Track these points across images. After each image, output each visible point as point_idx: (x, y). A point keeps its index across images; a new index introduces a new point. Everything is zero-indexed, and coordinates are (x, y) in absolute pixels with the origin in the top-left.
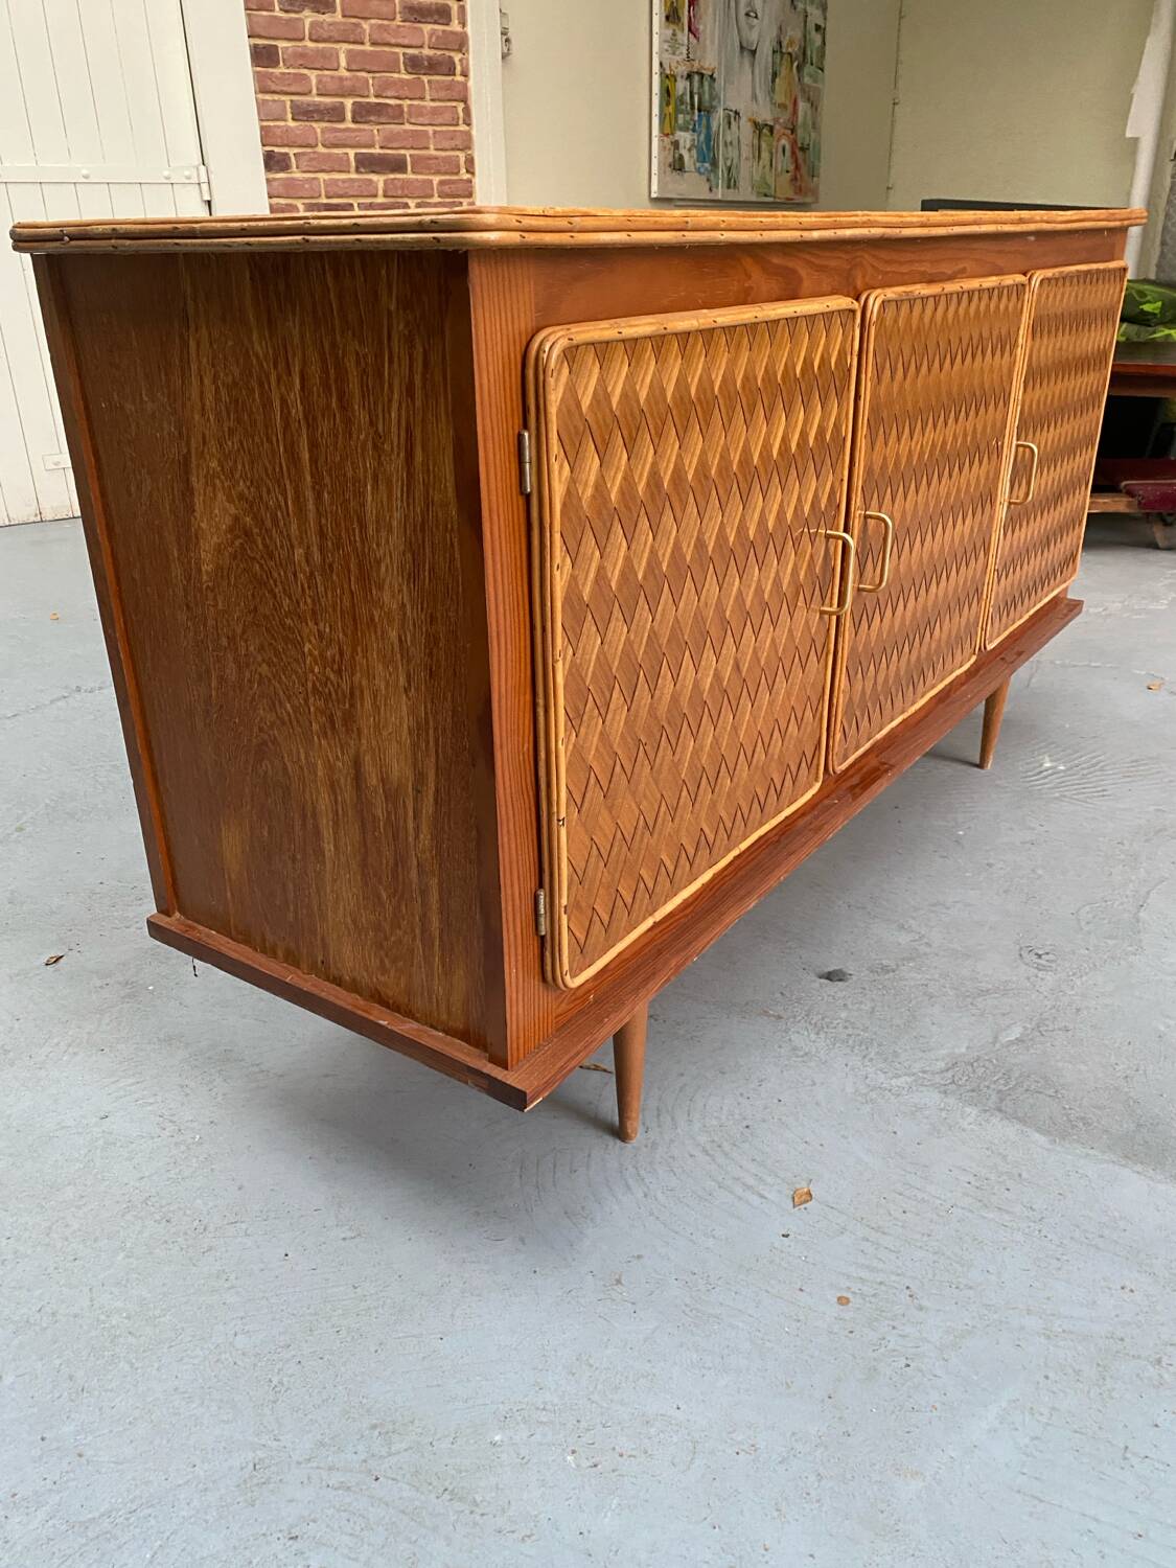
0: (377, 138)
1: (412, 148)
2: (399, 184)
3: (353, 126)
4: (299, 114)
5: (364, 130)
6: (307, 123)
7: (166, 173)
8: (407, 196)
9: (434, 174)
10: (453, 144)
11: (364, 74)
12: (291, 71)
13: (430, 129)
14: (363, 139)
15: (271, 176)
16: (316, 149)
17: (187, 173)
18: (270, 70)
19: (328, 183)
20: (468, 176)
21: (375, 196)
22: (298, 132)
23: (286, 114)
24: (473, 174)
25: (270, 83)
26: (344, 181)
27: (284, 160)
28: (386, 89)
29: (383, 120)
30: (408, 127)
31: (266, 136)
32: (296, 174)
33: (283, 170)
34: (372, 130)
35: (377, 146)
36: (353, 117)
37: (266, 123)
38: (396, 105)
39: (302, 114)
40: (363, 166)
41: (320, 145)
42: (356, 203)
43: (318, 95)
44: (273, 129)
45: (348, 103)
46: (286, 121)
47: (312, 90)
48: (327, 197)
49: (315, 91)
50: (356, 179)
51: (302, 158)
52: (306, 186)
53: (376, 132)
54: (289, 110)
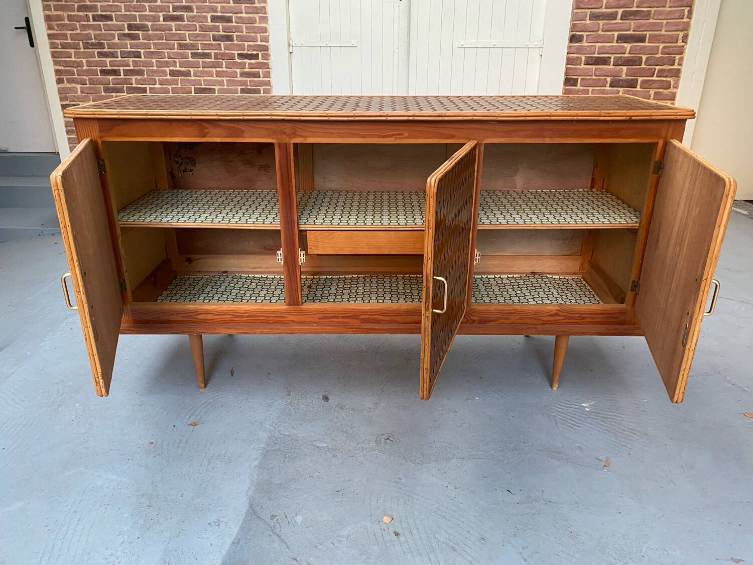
0: (632, 26)
1: (651, 31)
2: (638, 48)
3: (620, 21)
4: (592, 17)
5: (626, 23)
6: (597, 21)
7: (527, 44)
8: (642, 54)
9: (661, 43)
10: (676, 28)
13: (665, 22)
14: (626, 26)
15: (572, 44)
16: (598, 33)
17: (536, 43)
19: (599, 48)
20: (683, 44)
21: (624, 53)
22: (590, 25)
23: (586, 17)
24: (686, 43)
25: (581, 5)
26: (609, 47)
27: (580, 38)
28: (642, 3)
29: (637, 18)
31: (573, 27)
32: (585, 44)
33: (578, 42)
34: (630, 23)
35: (632, 30)
36: (621, 17)
37: (575, 22)
38: (647, 11)
39: (595, 17)
40: (621, 40)
41: (600, 31)
42: (612, 57)
43: (605, 8)
44: (578, 25)
45: (620, 11)
46: (585, 20)
47: (601, 7)
48: (598, 54)
49: (604, 7)
50: (615, 46)
51: (590, 37)
52: (588, 49)
53: (632, 24)
54: (588, 16)
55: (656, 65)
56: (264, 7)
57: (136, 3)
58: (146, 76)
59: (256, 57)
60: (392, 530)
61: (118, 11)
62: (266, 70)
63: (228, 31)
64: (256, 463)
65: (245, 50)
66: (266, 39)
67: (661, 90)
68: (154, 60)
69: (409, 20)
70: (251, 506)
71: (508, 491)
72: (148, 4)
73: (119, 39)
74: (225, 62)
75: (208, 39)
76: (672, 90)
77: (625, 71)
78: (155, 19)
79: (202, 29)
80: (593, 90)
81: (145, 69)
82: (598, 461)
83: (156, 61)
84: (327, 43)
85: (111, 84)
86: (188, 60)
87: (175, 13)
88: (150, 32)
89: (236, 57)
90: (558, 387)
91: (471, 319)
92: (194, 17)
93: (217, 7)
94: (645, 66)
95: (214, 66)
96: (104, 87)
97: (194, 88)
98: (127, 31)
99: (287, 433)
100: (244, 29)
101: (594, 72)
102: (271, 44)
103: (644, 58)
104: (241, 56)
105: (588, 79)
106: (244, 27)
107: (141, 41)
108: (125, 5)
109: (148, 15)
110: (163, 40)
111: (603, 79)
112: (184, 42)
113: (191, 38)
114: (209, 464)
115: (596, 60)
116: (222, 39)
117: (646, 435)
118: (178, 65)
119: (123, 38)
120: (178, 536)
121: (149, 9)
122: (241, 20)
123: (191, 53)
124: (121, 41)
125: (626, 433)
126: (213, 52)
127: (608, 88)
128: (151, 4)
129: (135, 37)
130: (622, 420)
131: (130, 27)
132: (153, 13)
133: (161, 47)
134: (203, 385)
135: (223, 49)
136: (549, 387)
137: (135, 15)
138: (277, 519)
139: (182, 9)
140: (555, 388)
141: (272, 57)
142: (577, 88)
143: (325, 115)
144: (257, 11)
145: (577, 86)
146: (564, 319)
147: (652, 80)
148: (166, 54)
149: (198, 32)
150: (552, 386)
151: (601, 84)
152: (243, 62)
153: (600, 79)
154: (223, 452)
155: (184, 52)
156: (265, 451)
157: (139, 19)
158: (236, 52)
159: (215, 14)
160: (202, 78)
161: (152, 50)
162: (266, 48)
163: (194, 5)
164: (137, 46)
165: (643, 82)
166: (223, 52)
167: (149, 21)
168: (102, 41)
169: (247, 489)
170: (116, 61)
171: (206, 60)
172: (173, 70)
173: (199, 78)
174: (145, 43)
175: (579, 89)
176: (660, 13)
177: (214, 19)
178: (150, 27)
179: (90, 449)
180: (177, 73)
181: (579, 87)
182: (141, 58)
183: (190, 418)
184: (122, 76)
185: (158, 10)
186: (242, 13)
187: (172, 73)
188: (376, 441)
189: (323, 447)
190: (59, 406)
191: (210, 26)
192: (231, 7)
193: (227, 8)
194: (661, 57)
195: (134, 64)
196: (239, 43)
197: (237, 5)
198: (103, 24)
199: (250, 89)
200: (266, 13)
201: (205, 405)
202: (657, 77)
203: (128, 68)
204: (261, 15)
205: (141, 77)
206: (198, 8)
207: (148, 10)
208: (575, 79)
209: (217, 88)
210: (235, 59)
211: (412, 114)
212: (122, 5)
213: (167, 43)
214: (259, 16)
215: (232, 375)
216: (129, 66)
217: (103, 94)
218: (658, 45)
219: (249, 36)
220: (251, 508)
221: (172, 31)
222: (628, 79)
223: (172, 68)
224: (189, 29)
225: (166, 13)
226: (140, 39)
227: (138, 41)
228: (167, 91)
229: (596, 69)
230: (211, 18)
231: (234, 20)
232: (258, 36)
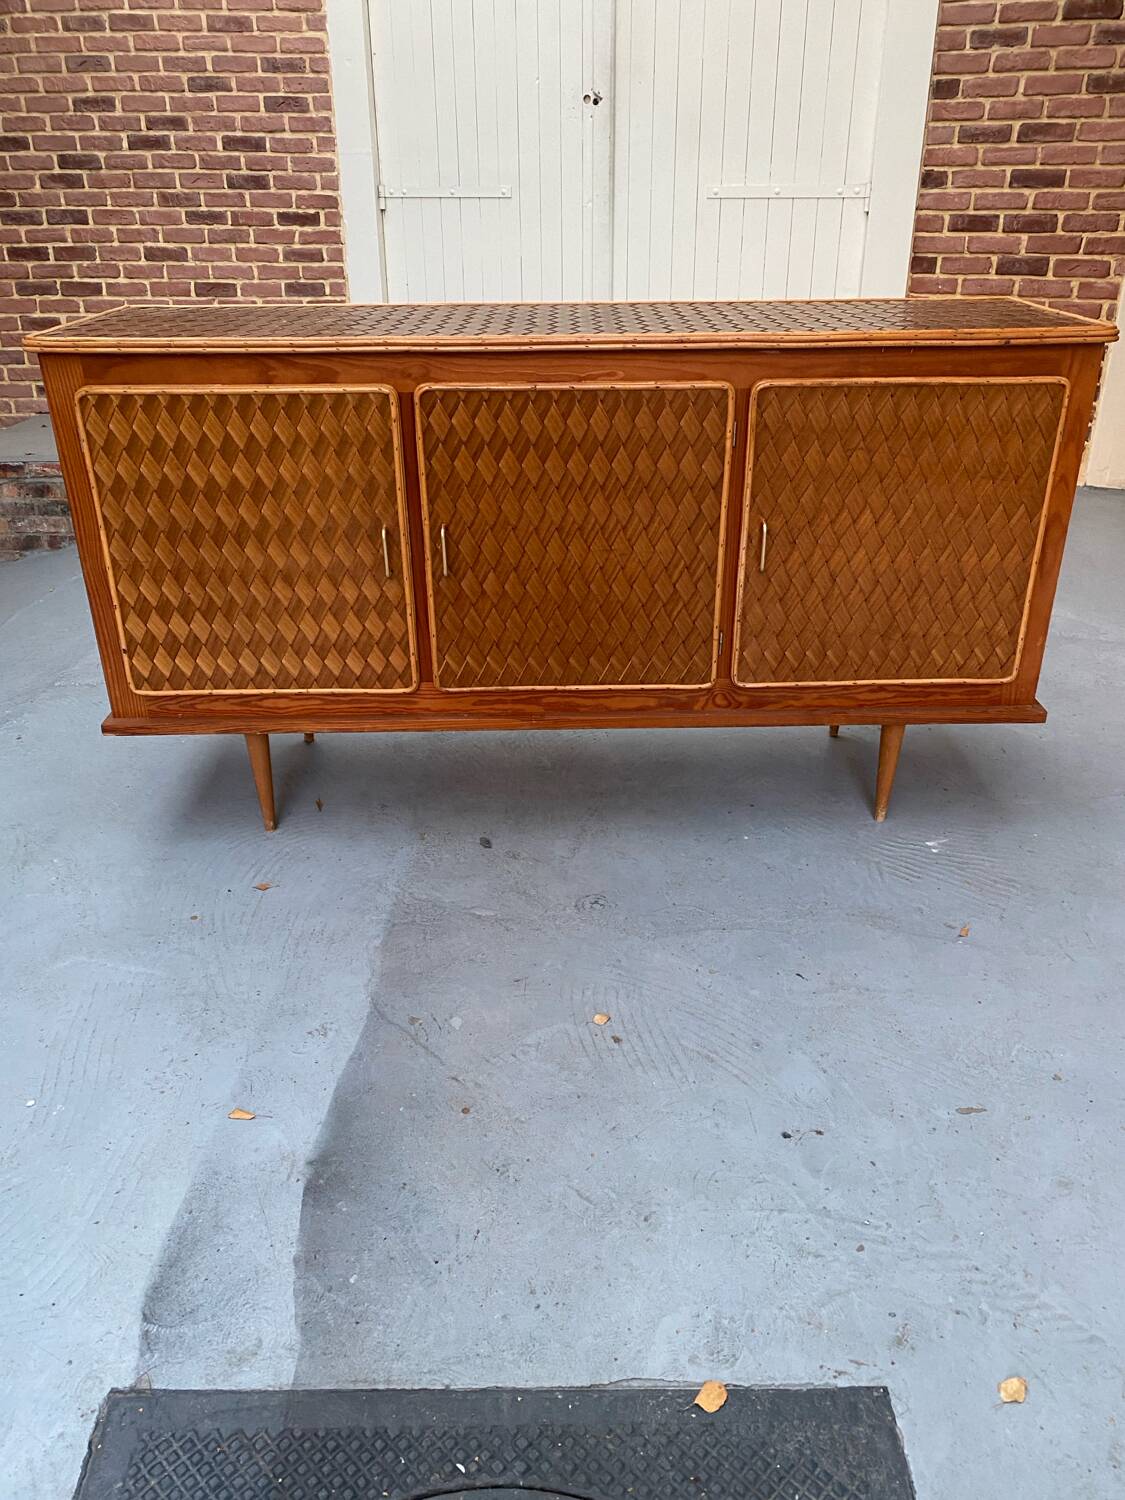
0: (1039, 156)
1: (1074, 163)
2: (1050, 199)
3: (1016, 145)
4: (965, 137)
5: (1026, 149)
6: (972, 145)
7: (840, 190)
8: (1057, 209)
9: (1093, 187)
11: (1040, 98)
12: (969, 100)
13: (1100, 145)
14: (1027, 157)
15: (925, 191)
16: (976, 168)
17: (857, 189)
18: (948, 101)
19: (977, 198)
21: (1024, 208)
22: (960, 153)
23: (953, 138)
25: (943, 112)
26: (995, 195)
27: (941, 177)
28: (1059, 110)
29: (1048, 139)
30: (1076, 144)
31: (928, 158)
32: (950, 189)
33: (936, 187)
34: (1036, 149)
35: (1038, 163)
36: (1019, 137)
37: (930, 147)
38: (1067, 124)
39: (969, 137)
40: (1018, 181)
41: (979, 163)
42: (1002, 215)
43: (988, 119)
44: (935, 152)
45: (1017, 125)
46: (951, 144)
47: (983, 116)
48: (975, 210)
49: (986, 116)
50: (1007, 194)
51: (959, 176)
52: (956, 200)
53: (1040, 150)
54: (957, 134)
55: (1084, 232)
56: (328, 120)
57: (71, 113)
58: (98, 261)
59: (314, 220)
60: (608, 1035)
61: (39, 130)
62: (335, 246)
63: (257, 168)
64: (377, 942)
65: (291, 206)
66: (333, 184)
67: (1092, 280)
68: (113, 229)
69: (613, 144)
70: (375, 1005)
71: (798, 975)
72: (99, 114)
73: (42, 187)
74: (254, 230)
75: (219, 184)
76: (1113, 279)
77: (1024, 244)
78: (112, 144)
79: (206, 163)
80: (964, 280)
81: (96, 245)
82: (949, 929)
83: (118, 230)
84: (453, 191)
85: (31, 277)
86: (179, 227)
87: (151, 133)
88: (103, 172)
89: (276, 222)
90: (886, 817)
91: (737, 701)
92: (188, 140)
93: (233, 120)
94: (1063, 233)
95: (231, 238)
96: (16, 284)
97: (196, 284)
98: (57, 171)
99: (425, 897)
100: (289, 164)
101: (966, 245)
102: (344, 195)
103: (1061, 216)
104: (285, 218)
105: (956, 259)
106: (289, 160)
107: (87, 189)
108: (51, 117)
109: (99, 138)
110: (129, 187)
111: (983, 258)
112: (170, 191)
113: (184, 182)
114: (297, 947)
115: (970, 222)
116: (245, 184)
117: (1032, 887)
118: (161, 238)
119: (53, 185)
120: (260, 1050)
121: (100, 126)
122: (283, 146)
123: (186, 212)
124: (46, 191)
125: (999, 886)
126: (228, 211)
127: (993, 276)
128: (102, 114)
129: (73, 183)
130: (993, 867)
131: (64, 162)
132: (108, 134)
133: (127, 202)
134: (272, 823)
135: (248, 204)
136: (871, 818)
137: (73, 137)
138: (421, 1024)
139: (164, 124)
140: (880, 819)
141: (345, 221)
142: (935, 276)
143: (480, 341)
144: (313, 126)
145: (934, 273)
146: (895, 697)
147: (1077, 260)
148: (137, 216)
149: (197, 170)
150: (875, 815)
151: (980, 269)
152: (289, 232)
153: (978, 258)
154: (318, 928)
155: (171, 212)
156: (390, 924)
157: (81, 144)
158: (274, 211)
159: (230, 134)
160: (209, 264)
161: (109, 208)
162: (332, 203)
163: (188, 116)
164: (79, 201)
165: (1059, 263)
166: (249, 209)
167: (100, 150)
168: (8, 191)
169: (366, 982)
170: (38, 231)
171: (215, 227)
172: (151, 247)
173: (204, 264)
174: (94, 195)
175: (938, 279)
176: (1092, 129)
177: (229, 143)
178: (102, 161)
179: (91, 928)
180: (159, 253)
181: (938, 275)
182: (88, 224)
183: (254, 877)
184: (52, 261)
185: (118, 128)
186: (284, 130)
187: (151, 255)
188: (576, 906)
189: (486, 916)
190: (25, 863)
191: (219, 158)
192: (261, 119)
193: (253, 120)
194: (1092, 215)
195: (74, 235)
196: (280, 191)
197: (274, 114)
198: (10, 157)
199: (304, 285)
200: (330, 131)
201: (279, 856)
202: (1085, 254)
203: (62, 245)
204: (321, 135)
205: (89, 262)
206: (195, 121)
207: (97, 128)
208: (932, 258)
209: (239, 283)
210: (274, 225)
211: (632, 339)
212: (47, 118)
213: (137, 194)
214: (317, 138)
215: (320, 810)
216: (66, 241)
217: (16, 296)
218: (1086, 191)
219: (299, 179)
220: (376, 1008)
221: (147, 168)
222: (1030, 258)
223: (149, 244)
224: (180, 165)
225: (133, 133)
226: (84, 187)
227: (81, 190)
228: (142, 291)
229: (971, 239)
230: (223, 142)
231: (268, 146)
232: (317, 176)
